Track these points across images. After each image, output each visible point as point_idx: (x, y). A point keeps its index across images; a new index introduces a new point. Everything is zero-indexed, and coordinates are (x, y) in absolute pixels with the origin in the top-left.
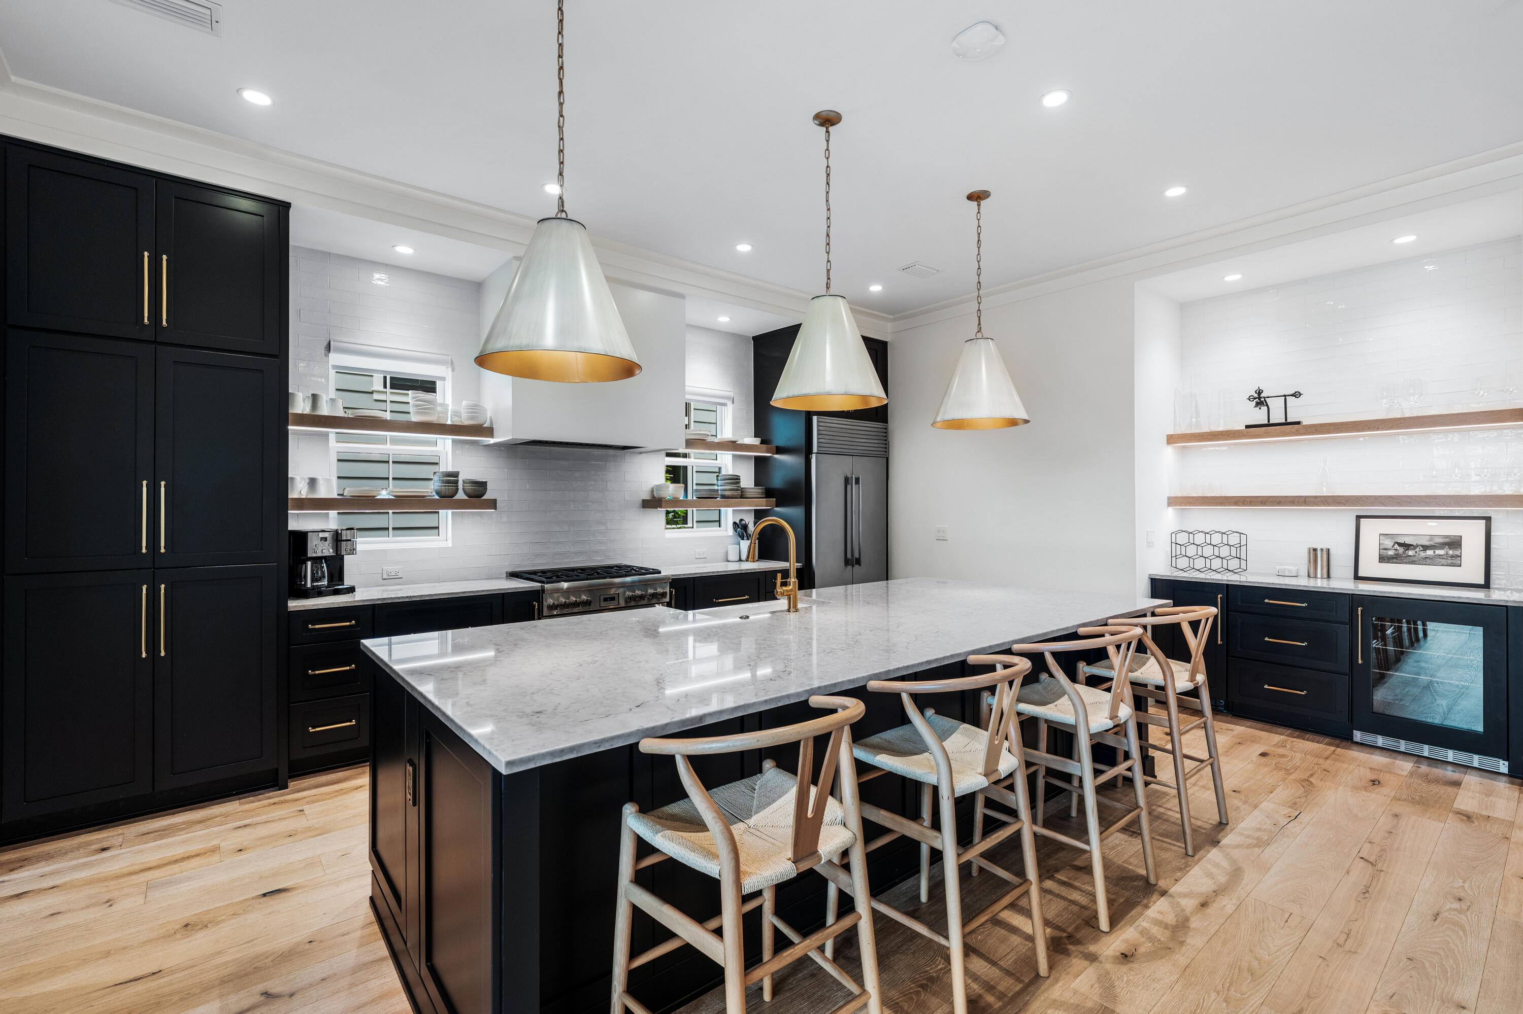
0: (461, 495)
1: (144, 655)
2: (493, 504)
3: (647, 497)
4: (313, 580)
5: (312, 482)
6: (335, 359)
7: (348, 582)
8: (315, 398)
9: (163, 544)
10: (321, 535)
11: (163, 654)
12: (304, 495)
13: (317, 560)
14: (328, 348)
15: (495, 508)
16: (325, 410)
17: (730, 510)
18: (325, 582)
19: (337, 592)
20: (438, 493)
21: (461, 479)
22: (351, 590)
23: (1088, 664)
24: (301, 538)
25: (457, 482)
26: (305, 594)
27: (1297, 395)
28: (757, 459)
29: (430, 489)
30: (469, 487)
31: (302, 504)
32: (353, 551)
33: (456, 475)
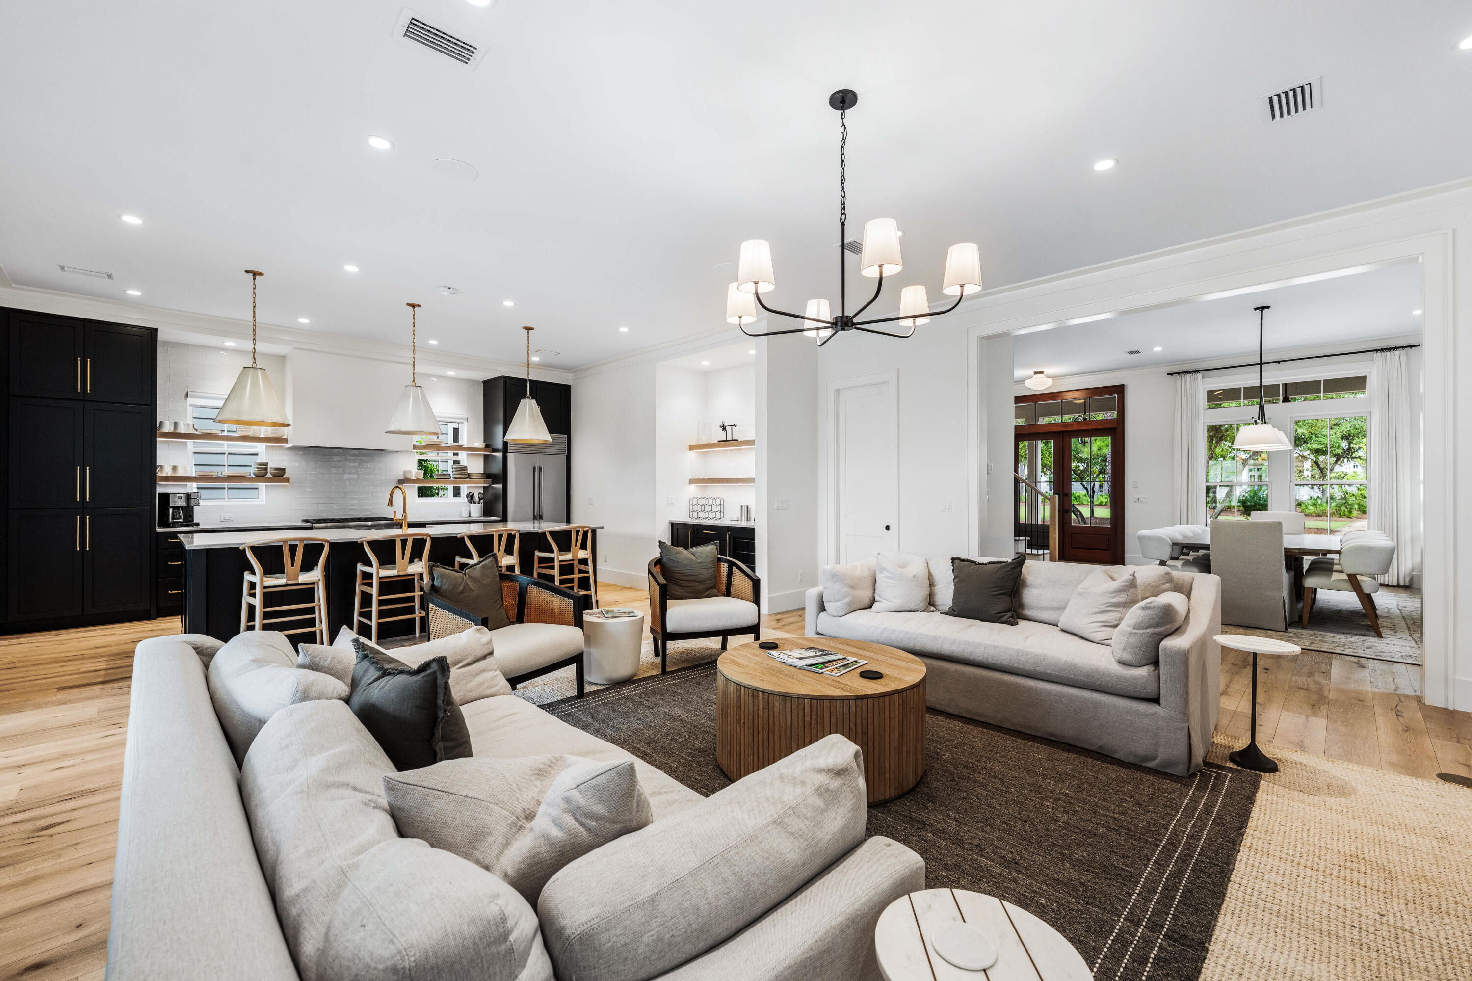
0: (269, 476)
1: (78, 549)
2: (288, 480)
3: (402, 478)
4: (173, 519)
5: (174, 468)
6: (190, 401)
7: (195, 521)
8: (176, 424)
9: (88, 496)
10: (178, 495)
11: (88, 549)
12: (170, 474)
13: (176, 508)
14: (187, 395)
15: (289, 482)
16: (182, 430)
17: (466, 486)
18: (182, 520)
19: (188, 525)
20: (254, 474)
21: (269, 466)
22: (198, 524)
23: (540, 551)
24: (165, 497)
25: (267, 468)
26: (167, 525)
27: (735, 425)
28: (485, 456)
29: (251, 471)
30: (273, 471)
31: (166, 479)
32: (198, 504)
33: (266, 464)
